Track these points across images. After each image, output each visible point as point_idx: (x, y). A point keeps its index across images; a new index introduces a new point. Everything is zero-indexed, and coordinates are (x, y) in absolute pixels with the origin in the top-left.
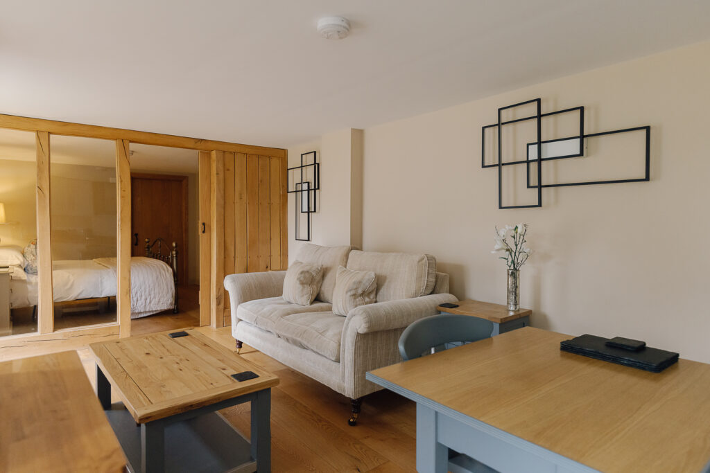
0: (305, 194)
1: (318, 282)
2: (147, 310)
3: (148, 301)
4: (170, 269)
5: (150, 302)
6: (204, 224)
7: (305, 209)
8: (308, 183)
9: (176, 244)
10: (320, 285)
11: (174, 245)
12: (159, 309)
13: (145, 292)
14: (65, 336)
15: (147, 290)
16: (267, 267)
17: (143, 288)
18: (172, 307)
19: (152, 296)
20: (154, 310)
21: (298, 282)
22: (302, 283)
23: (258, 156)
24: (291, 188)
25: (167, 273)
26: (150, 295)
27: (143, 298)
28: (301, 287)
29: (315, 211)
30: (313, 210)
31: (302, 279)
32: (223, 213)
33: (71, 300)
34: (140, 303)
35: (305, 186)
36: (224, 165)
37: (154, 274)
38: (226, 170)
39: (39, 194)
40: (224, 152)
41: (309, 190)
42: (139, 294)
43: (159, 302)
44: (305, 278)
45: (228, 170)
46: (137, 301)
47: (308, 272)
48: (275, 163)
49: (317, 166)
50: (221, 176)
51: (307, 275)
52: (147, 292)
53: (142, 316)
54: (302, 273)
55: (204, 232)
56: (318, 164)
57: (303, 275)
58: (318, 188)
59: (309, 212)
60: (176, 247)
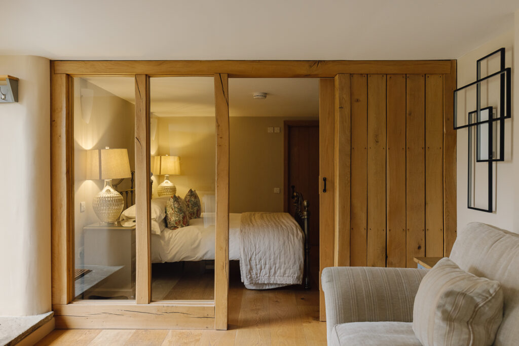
0: (484, 128)
1: (491, 320)
2: (271, 282)
3: (273, 270)
4: (300, 234)
5: (275, 273)
6: (325, 180)
7: (484, 155)
8: (490, 109)
9: (307, 203)
10: (495, 327)
11: (305, 203)
12: (284, 282)
13: (270, 259)
14: (158, 310)
15: (272, 257)
16: (419, 248)
17: (268, 255)
18: (300, 282)
19: (277, 265)
20: (279, 283)
21: (439, 314)
22: (448, 318)
23: (406, 76)
24: (461, 120)
25: (295, 238)
26: (275, 264)
27: (267, 266)
28: (444, 326)
29: (502, 159)
30: (498, 158)
31: (449, 308)
32: (348, 164)
33: (197, 260)
34: (263, 272)
35: (484, 116)
36: (351, 94)
37: (281, 239)
38: (353, 100)
39: (137, 145)
40: (351, 75)
41: (491, 121)
42: (263, 261)
43: (284, 273)
44: (455, 305)
45: (358, 101)
46: (261, 269)
47: (464, 294)
48: (435, 84)
49: (506, 74)
50: (347, 110)
51: (461, 301)
52: (272, 260)
53: (267, 288)
54: (449, 294)
55: (325, 190)
56: (509, 70)
57: (449, 299)
58: (509, 116)
59: (490, 161)
60: (308, 206)
